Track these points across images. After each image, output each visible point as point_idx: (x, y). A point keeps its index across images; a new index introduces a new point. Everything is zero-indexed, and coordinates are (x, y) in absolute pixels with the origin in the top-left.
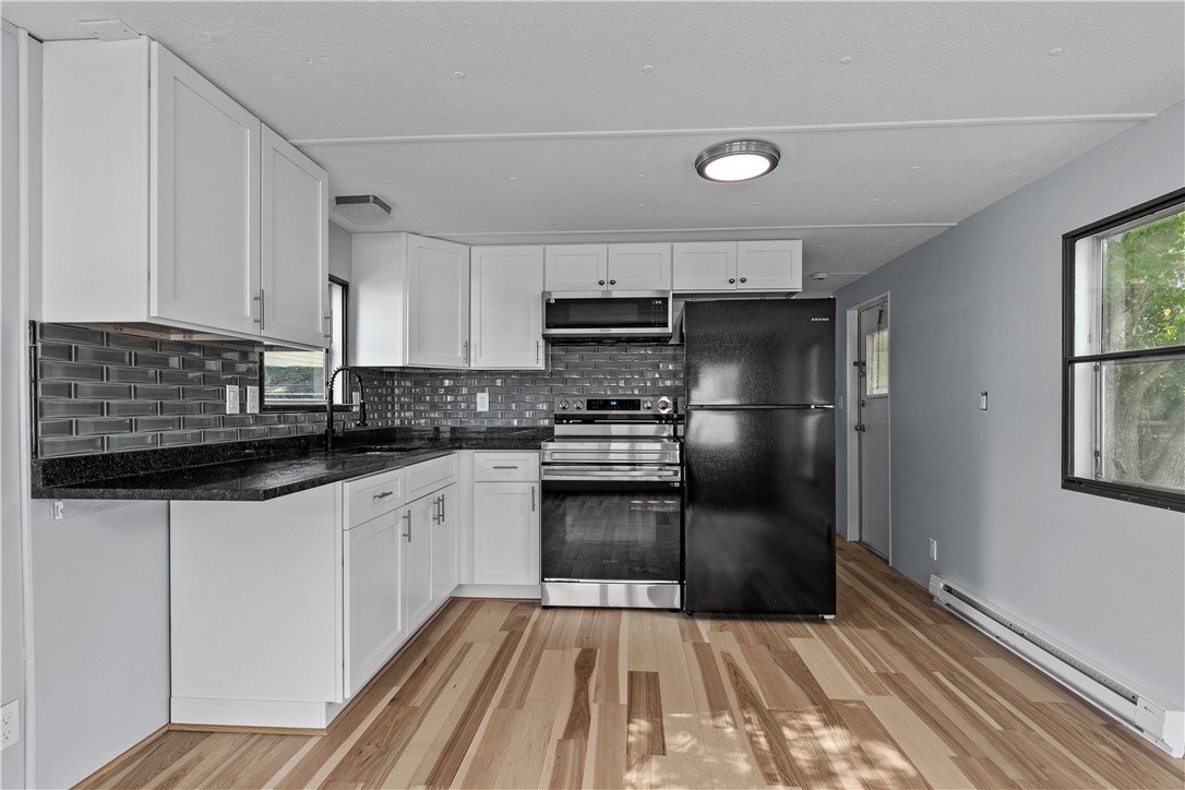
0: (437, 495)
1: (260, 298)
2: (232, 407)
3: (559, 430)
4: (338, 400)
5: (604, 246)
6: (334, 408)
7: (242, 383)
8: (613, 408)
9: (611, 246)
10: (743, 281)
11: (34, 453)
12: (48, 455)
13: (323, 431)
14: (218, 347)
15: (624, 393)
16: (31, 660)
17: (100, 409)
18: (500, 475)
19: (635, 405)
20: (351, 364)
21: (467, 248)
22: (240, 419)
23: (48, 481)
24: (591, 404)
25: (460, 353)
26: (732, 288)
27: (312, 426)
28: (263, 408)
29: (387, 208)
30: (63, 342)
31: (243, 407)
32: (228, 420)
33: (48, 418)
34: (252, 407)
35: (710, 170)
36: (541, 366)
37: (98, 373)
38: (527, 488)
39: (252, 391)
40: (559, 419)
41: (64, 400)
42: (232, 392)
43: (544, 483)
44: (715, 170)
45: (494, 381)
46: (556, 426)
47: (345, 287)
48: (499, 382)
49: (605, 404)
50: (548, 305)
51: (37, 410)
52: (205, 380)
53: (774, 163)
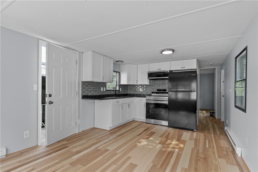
0: (129, 103)
1: (103, 77)
2: (102, 90)
3: (153, 94)
4: (118, 89)
5: (159, 63)
6: (116, 91)
7: (103, 87)
8: (162, 91)
9: (160, 63)
10: (184, 67)
11: (82, 95)
12: (83, 95)
13: (114, 94)
14: (100, 83)
15: (164, 88)
16: (81, 115)
17: (87, 90)
18: (140, 101)
19: (166, 90)
20: (120, 84)
21: (137, 65)
22: (103, 92)
23: (83, 97)
24: (158, 90)
25: (136, 82)
26: (182, 69)
27: (113, 93)
28: (106, 90)
29: (123, 62)
30: (84, 83)
31: (103, 90)
32: (101, 92)
33: (83, 91)
34: (105, 90)
35: (163, 53)
36: (148, 84)
37: (87, 86)
38: (144, 104)
39: (105, 88)
40: (153, 93)
41: (84, 89)
42: (102, 88)
43: (146, 103)
44: (164, 53)
45: (144, 86)
46: (152, 94)
47: (119, 73)
48: (145, 87)
49: (160, 90)
50: (148, 74)
51: (82, 90)
52: (99, 87)
53: (173, 52)
